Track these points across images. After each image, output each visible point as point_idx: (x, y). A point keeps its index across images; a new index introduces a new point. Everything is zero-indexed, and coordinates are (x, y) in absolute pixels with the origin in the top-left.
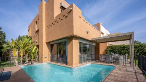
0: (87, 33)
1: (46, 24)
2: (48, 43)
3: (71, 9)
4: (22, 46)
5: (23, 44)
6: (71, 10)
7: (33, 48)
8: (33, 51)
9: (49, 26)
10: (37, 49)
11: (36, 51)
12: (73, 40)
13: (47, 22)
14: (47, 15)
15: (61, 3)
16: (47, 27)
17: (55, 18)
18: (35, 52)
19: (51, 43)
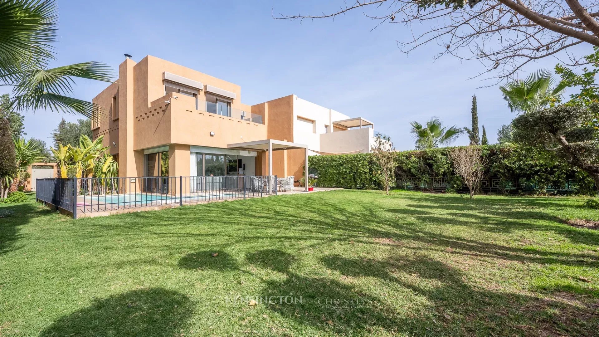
0: (211, 135)
1: (135, 113)
2: (138, 153)
3: (169, 102)
4: (80, 158)
5: (82, 155)
6: (169, 104)
7: (105, 162)
8: (105, 169)
9: (140, 118)
10: (115, 165)
11: (112, 168)
12: (176, 151)
13: (137, 108)
14: (136, 100)
15: (164, 74)
16: (137, 118)
17: (149, 106)
18: (109, 171)
19: (146, 152)
